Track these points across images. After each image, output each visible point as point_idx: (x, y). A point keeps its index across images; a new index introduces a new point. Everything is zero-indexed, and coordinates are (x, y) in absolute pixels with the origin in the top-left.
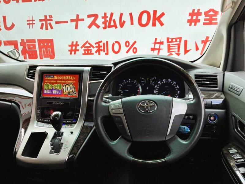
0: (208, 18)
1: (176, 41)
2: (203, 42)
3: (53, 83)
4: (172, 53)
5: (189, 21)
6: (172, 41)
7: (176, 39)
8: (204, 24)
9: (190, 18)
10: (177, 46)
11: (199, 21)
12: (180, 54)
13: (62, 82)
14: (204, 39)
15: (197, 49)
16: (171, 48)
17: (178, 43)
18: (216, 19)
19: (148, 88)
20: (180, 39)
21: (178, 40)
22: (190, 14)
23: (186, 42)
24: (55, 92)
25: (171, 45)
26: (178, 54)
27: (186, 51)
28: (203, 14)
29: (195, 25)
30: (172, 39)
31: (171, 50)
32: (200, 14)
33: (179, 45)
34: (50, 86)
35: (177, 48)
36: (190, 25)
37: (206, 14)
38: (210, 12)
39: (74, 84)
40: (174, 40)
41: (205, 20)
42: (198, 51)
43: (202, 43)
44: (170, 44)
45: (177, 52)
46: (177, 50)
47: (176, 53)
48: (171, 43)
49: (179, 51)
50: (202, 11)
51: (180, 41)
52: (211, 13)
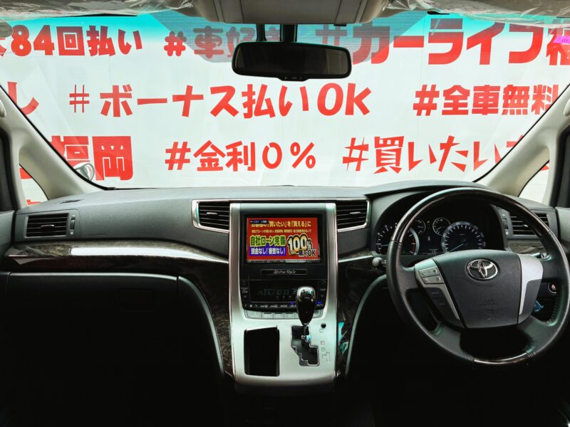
0: (451, 101)
1: (393, 144)
2: (442, 146)
3: (268, 235)
4: (386, 167)
5: (416, 107)
6: (385, 145)
7: (393, 140)
8: (445, 113)
9: (417, 101)
10: (394, 153)
11: (434, 107)
12: (400, 169)
13: (285, 231)
14: (445, 141)
15: (433, 159)
16: (383, 157)
17: (397, 147)
18: (465, 105)
19: (429, 239)
20: (401, 139)
21: (397, 142)
22: (418, 94)
23: (411, 145)
24: (272, 251)
25: (383, 152)
26: (397, 170)
27: (412, 164)
28: (441, 94)
29: (428, 114)
30: (385, 140)
31: (382, 162)
32: (437, 95)
33: (398, 152)
34: (263, 241)
35: (394, 157)
36: (419, 114)
37: (447, 94)
38: (454, 91)
39: (308, 235)
40: (389, 142)
41: (446, 105)
42: (434, 163)
43: (441, 149)
44: (381, 150)
45: (394, 165)
46: (394, 161)
47: (393, 168)
48: (383, 149)
49: (398, 163)
50: (441, 89)
51: (401, 145)
52: (457, 93)
